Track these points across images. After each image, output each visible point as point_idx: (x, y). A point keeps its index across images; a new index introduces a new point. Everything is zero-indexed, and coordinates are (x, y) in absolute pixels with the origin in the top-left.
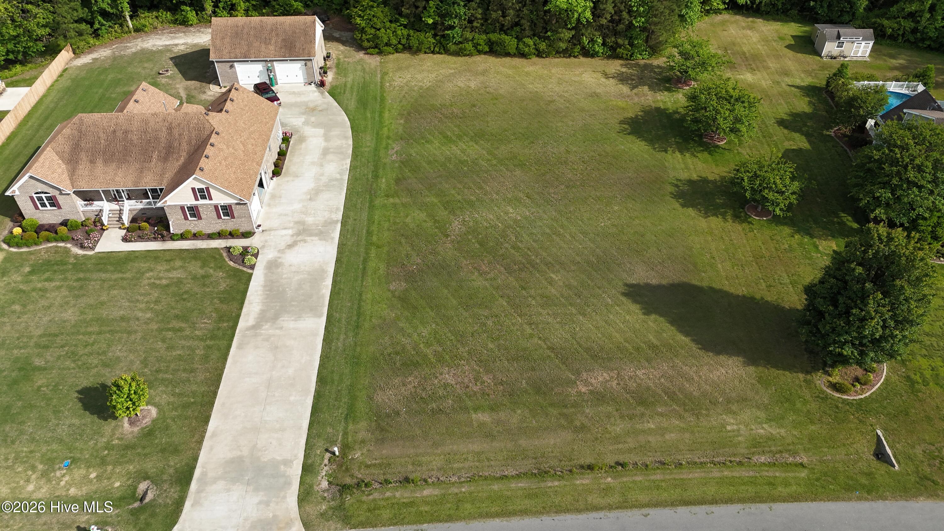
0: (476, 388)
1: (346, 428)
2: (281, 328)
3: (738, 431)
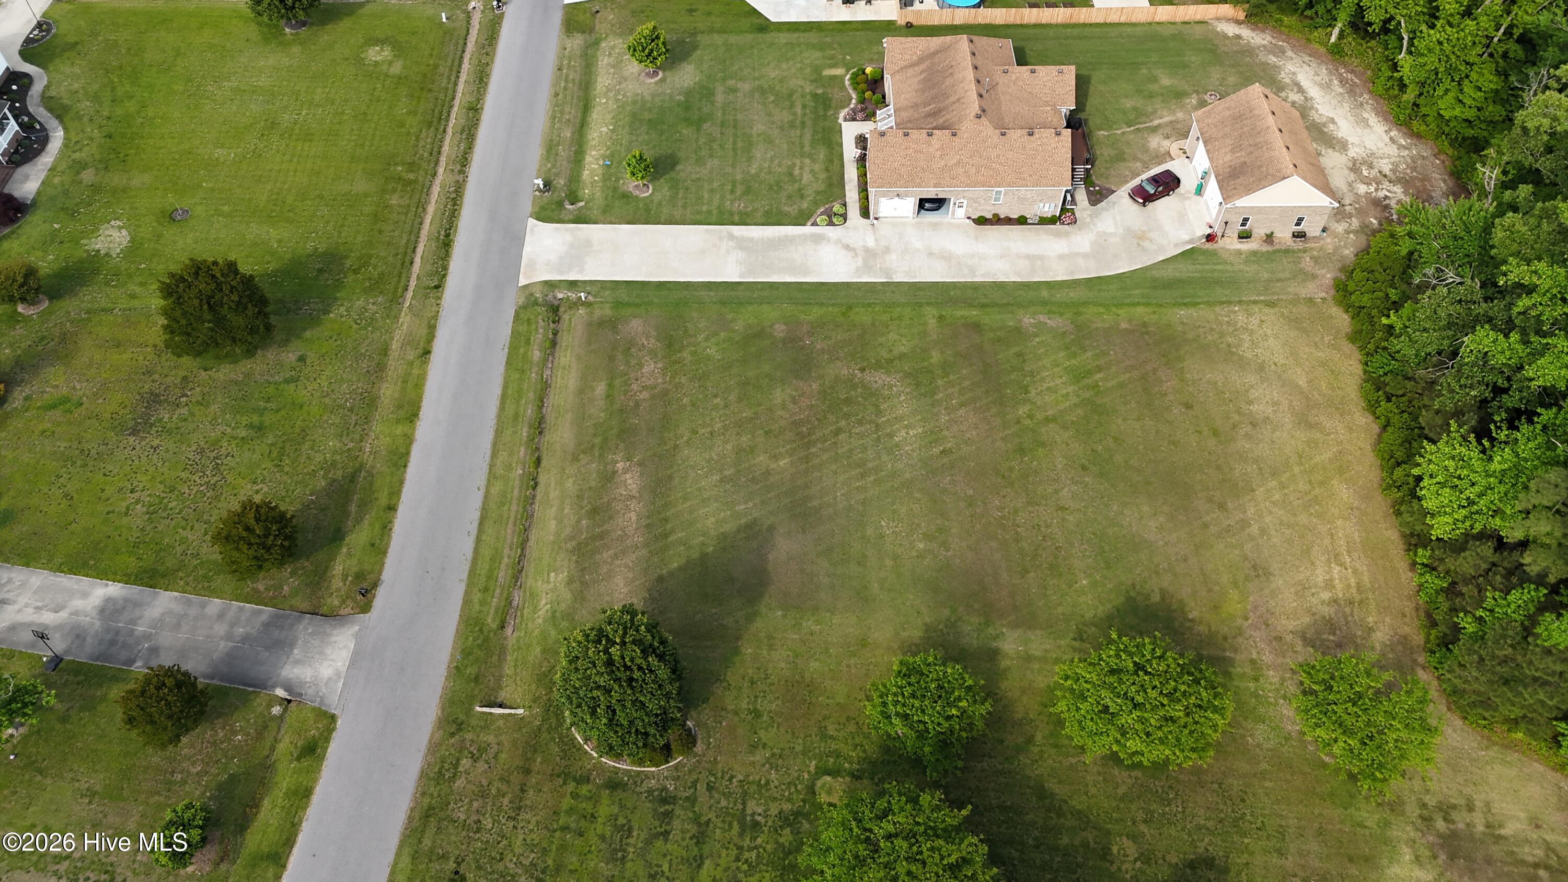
0: (635, 387)
1: (607, 302)
2: (728, 252)
3: (549, 582)
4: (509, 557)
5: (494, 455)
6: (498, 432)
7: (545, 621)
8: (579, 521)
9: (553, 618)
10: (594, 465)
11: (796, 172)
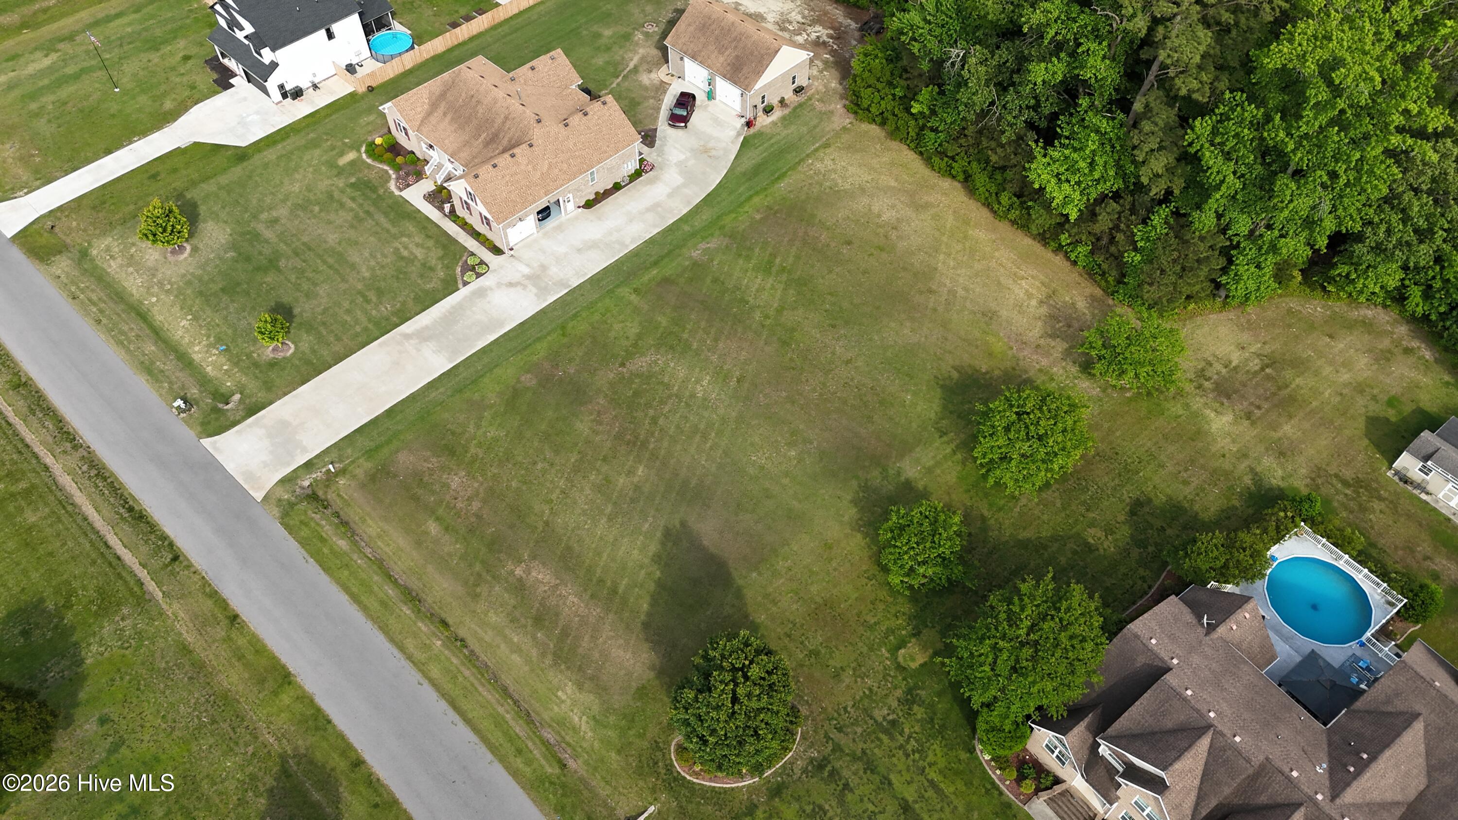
0: (459, 505)
1: (358, 458)
2: (419, 350)
3: (563, 702)
4: (508, 712)
5: (402, 648)
6: (384, 629)
7: (594, 730)
8: (534, 638)
9: (597, 722)
10: (497, 588)
11: (405, 253)
